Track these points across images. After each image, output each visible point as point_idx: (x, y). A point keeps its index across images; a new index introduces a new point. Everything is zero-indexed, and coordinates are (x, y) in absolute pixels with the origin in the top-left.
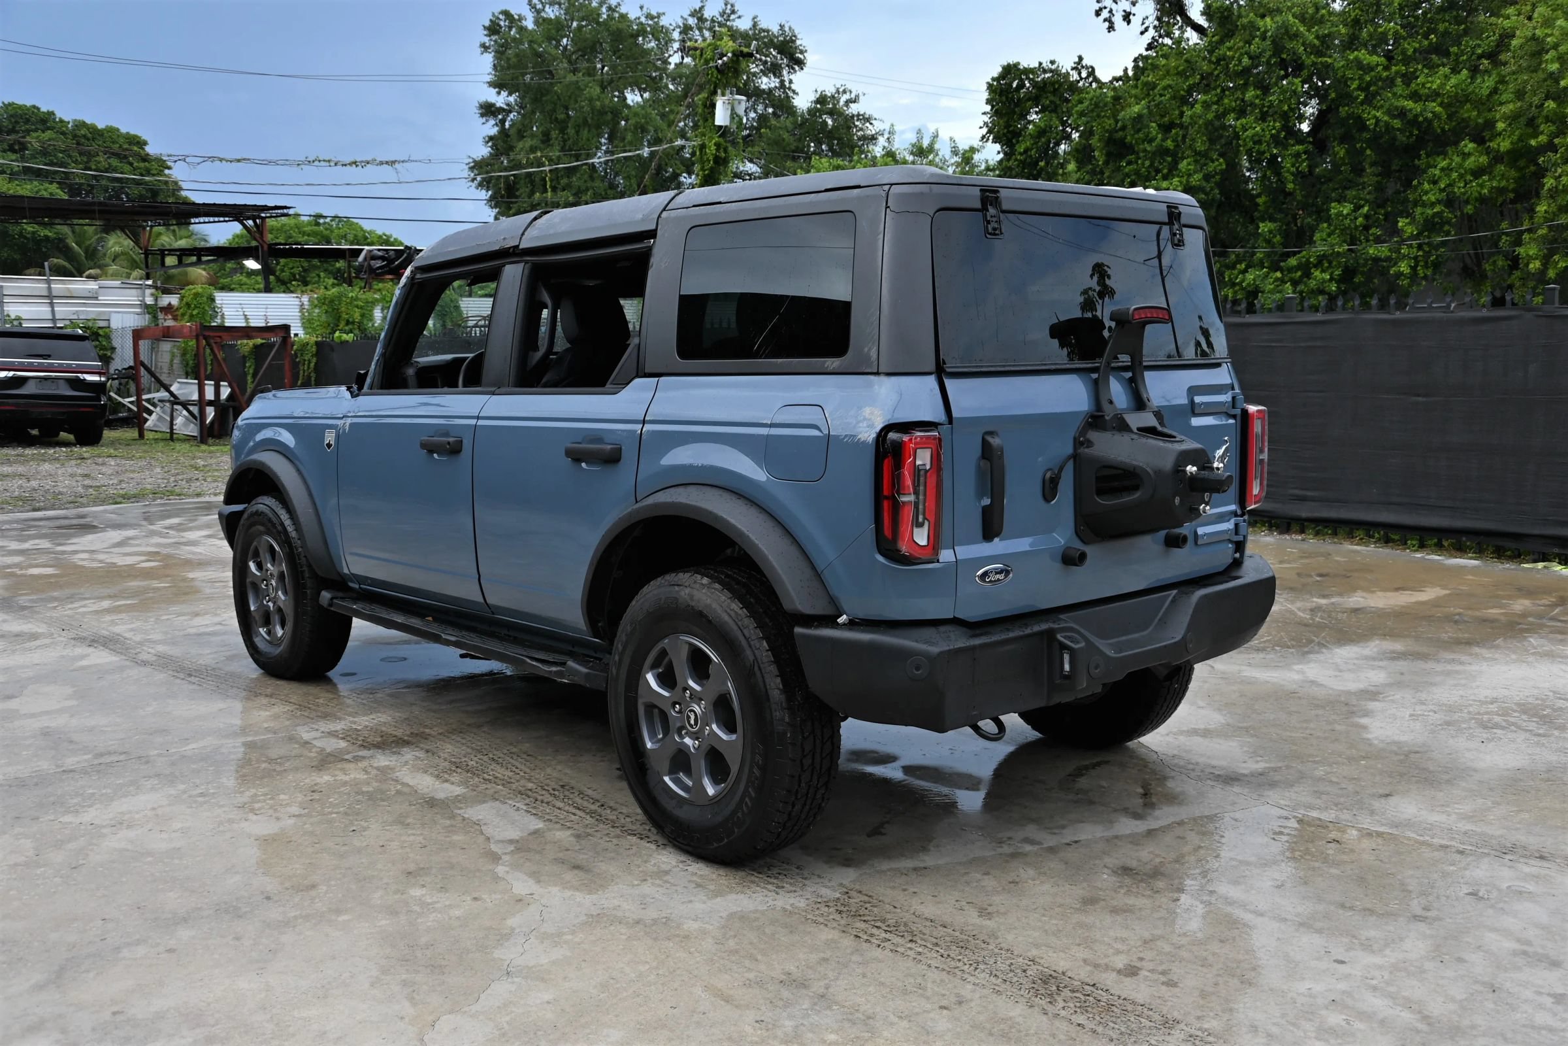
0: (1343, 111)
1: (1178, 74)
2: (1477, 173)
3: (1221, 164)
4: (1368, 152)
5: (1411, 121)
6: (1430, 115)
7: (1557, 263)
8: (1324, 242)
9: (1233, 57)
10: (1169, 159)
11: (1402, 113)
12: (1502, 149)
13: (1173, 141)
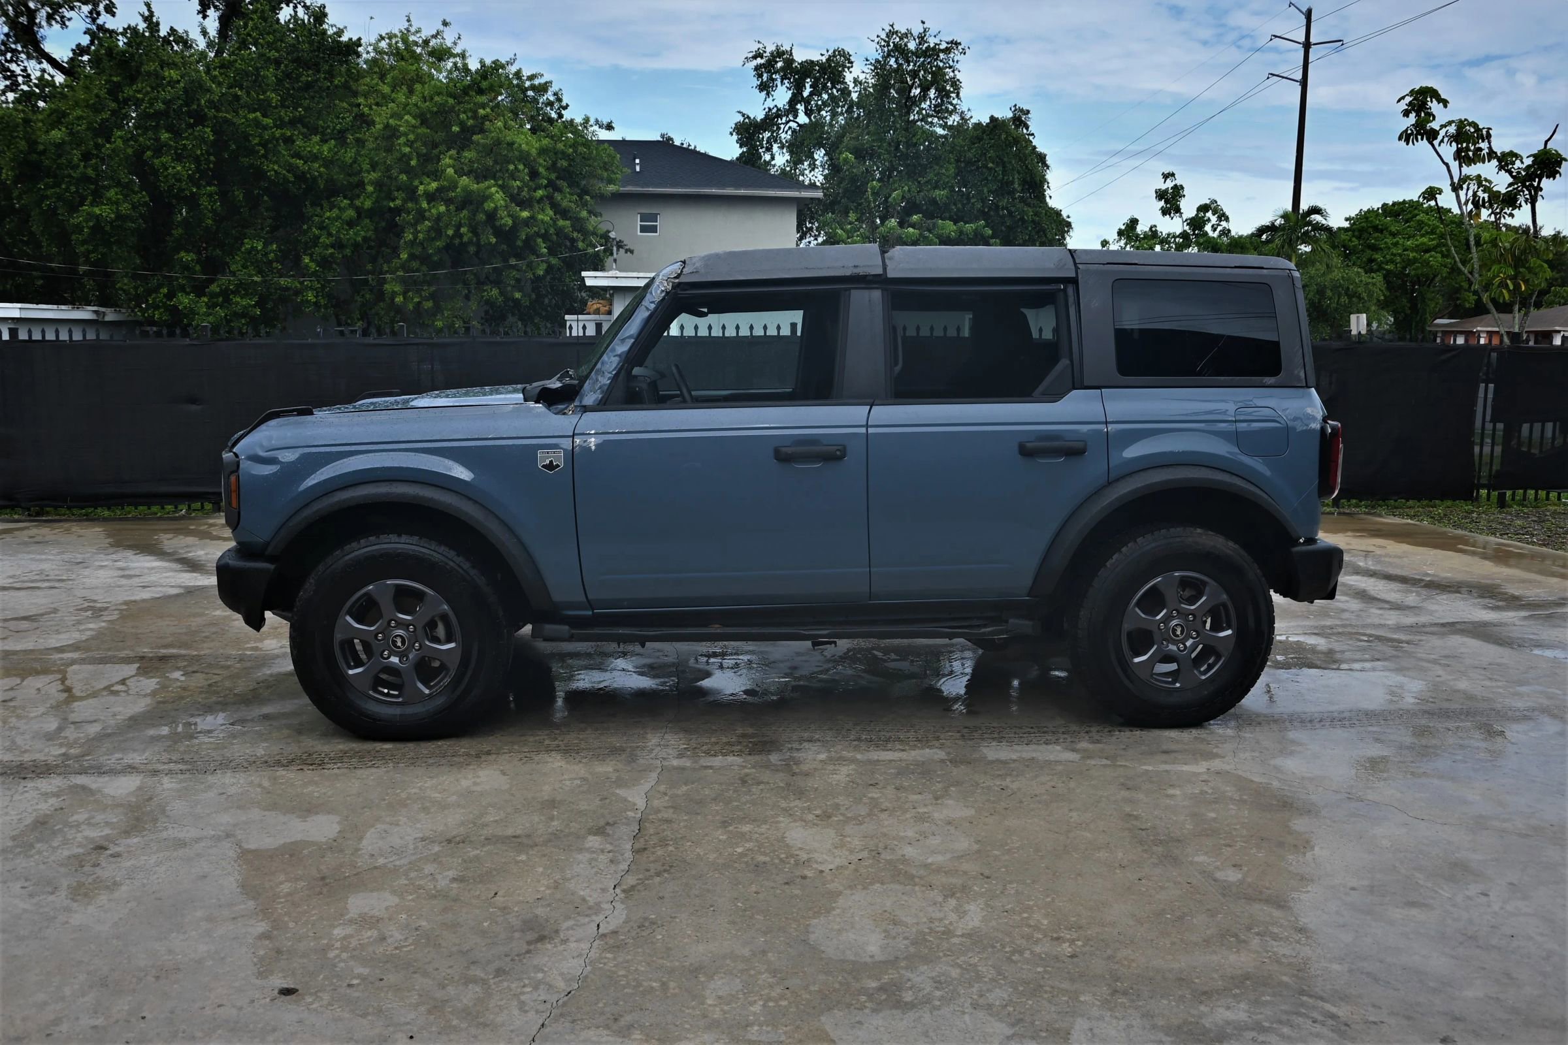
0: (245, 161)
1: (87, 106)
2: (351, 224)
3: (144, 197)
4: (266, 198)
5: (301, 177)
6: (316, 174)
7: (412, 299)
8: (239, 271)
9: (143, 100)
10: (93, 187)
11: (291, 169)
12: (366, 207)
13: (93, 170)
